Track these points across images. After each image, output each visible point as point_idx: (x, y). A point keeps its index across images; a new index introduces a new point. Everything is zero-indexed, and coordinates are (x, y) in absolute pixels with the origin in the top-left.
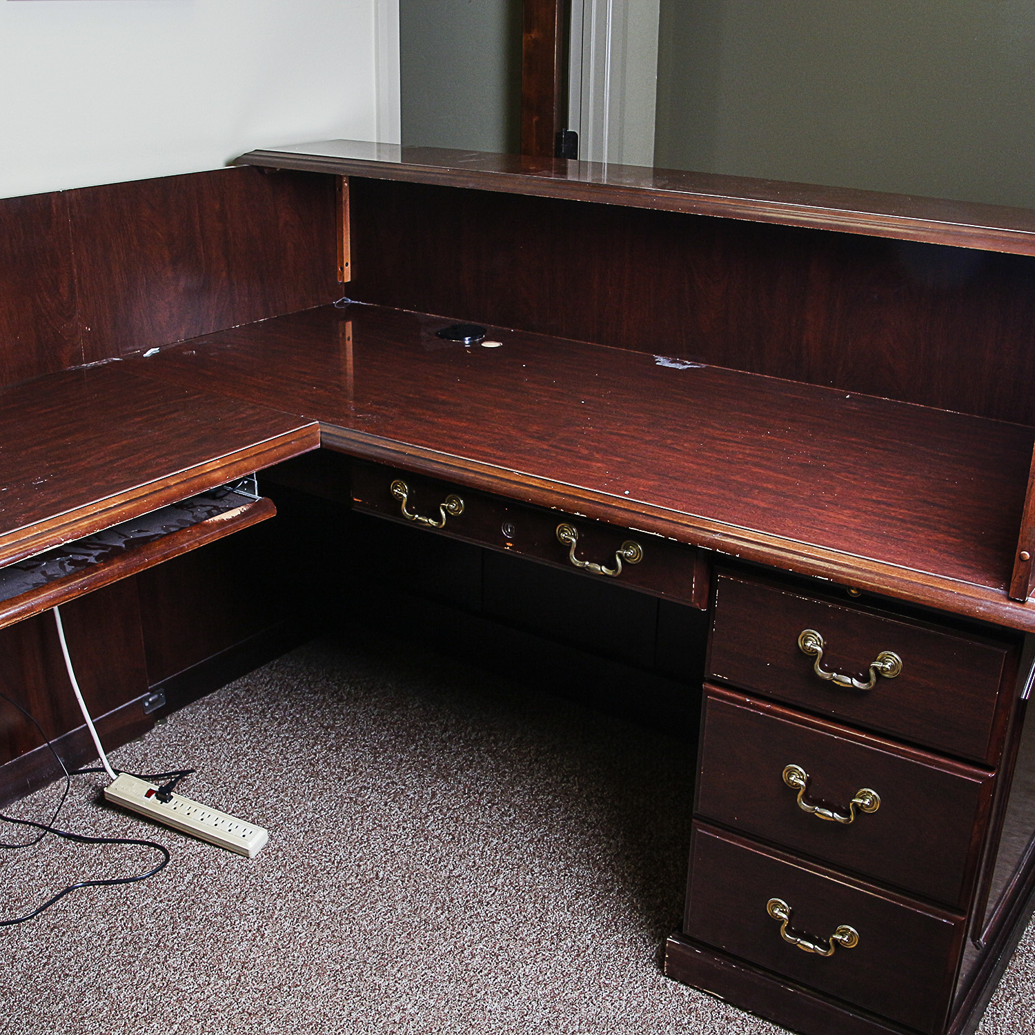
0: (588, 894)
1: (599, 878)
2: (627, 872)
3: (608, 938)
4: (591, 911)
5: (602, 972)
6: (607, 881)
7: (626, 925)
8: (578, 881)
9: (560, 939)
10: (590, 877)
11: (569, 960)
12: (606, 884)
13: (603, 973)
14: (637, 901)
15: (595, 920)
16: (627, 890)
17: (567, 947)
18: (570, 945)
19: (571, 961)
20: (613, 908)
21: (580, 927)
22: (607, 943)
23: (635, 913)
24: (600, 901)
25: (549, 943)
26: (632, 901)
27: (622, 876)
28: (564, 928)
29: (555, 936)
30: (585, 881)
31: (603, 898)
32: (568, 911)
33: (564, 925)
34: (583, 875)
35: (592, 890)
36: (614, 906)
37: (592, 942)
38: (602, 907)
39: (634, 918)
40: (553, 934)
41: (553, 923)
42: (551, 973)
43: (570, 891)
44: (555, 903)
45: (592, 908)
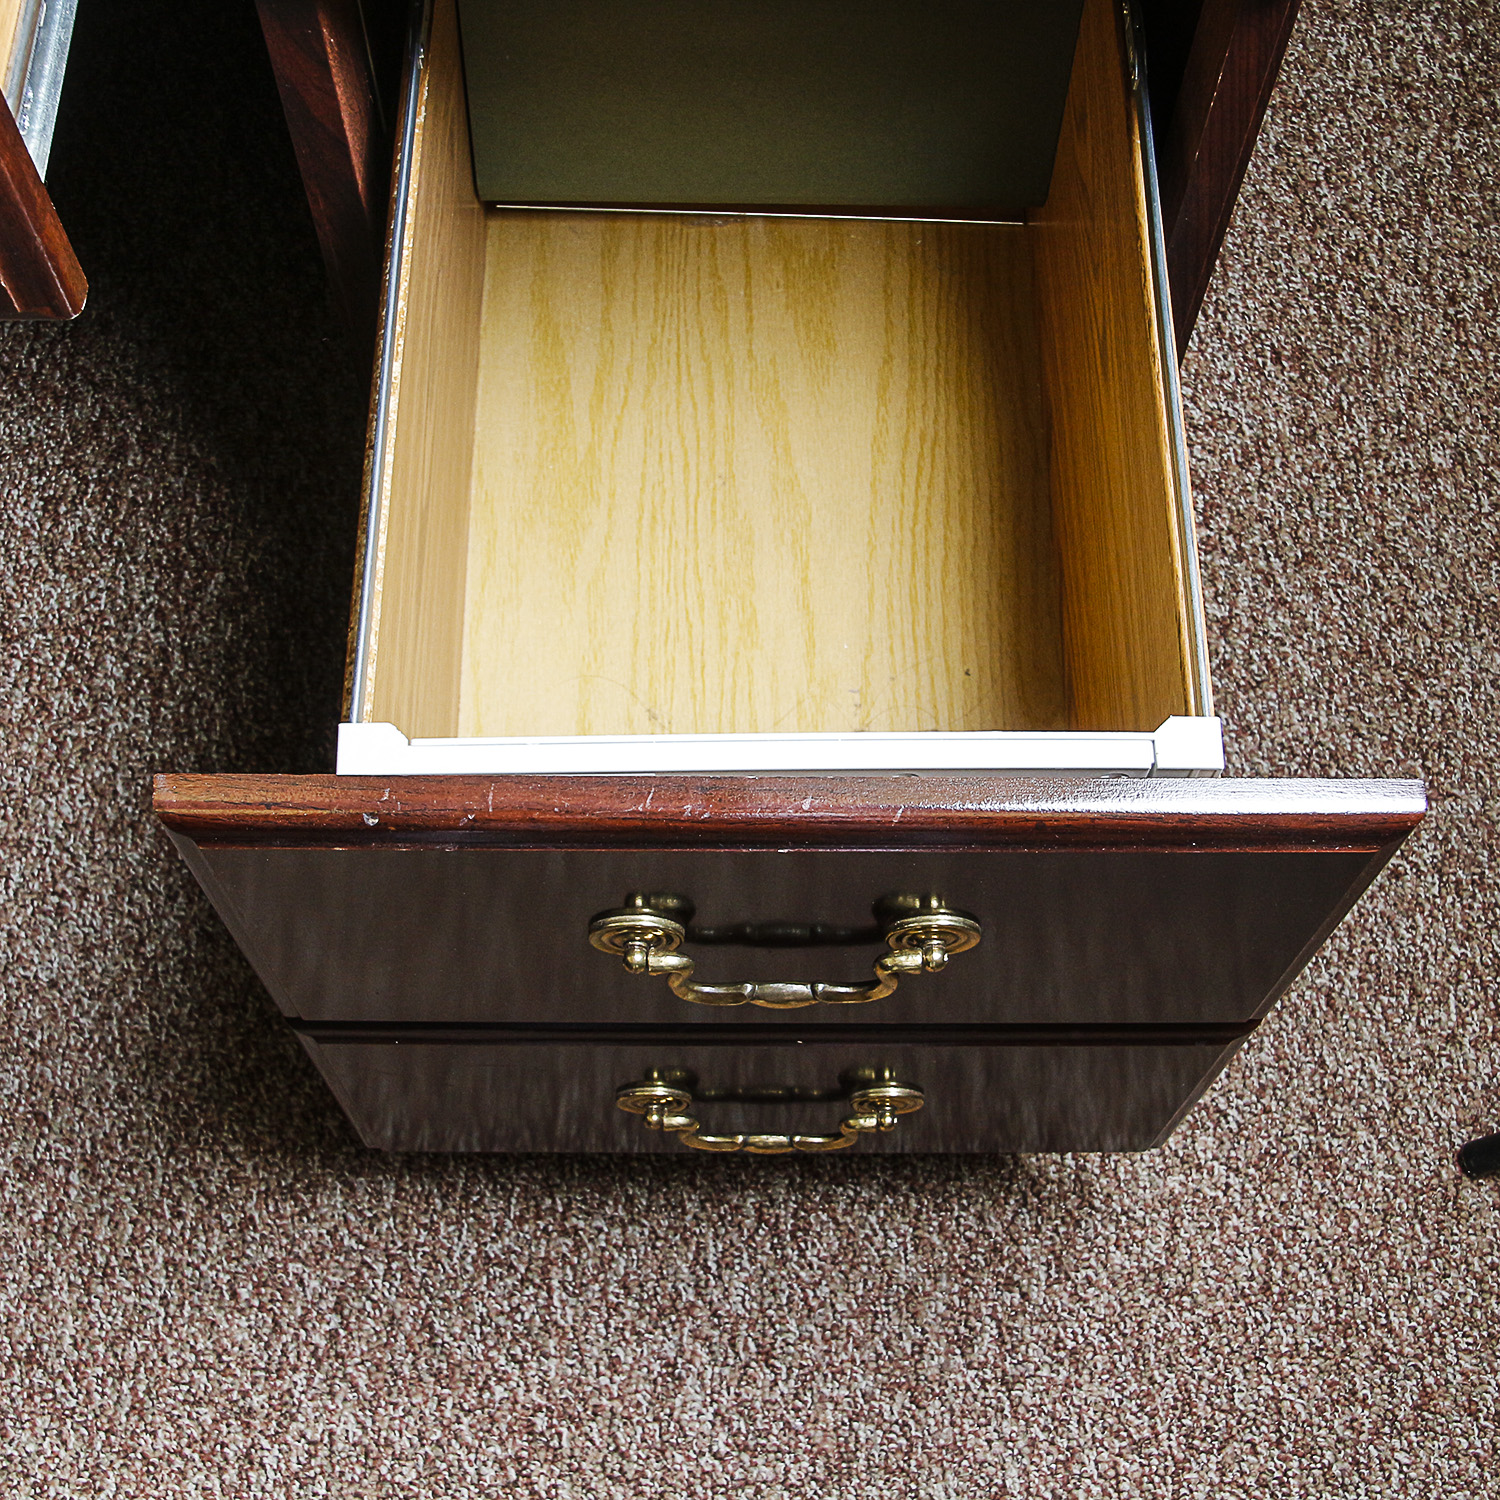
0: (73, 489)
1: (72, 428)
2: (128, 372)
3: (196, 600)
4: (110, 539)
5: (240, 710)
6: (97, 427)
7: (215, 536)
8: (25, 462)
9: (88, 668)
10: (49, 437)
11: (145, 719)
12: (99, 438)
13: (245, 710)
14: (200, 447)
15: (134, 561)
16: (157, 428)
17: (117, 680)
18: (119, 673)
19: (152, 720)
20: (156, 501)
21: (113, 602)
22: (202, 618)
23: (218, 490)
24: (115, 496)
25: (68, 697)
26: (191, 457)
27: (126, 392)
28: (78, 631)
29: (71, 668)
30: (42, 454)
31: (116, 486)
32: (57, 570)
33: (72, 621)
34: (30, 439)
35: (76, 474)
36: (156, 494)
37: (167, 635)
38: (129, 515)
39: (224, 505)
40: (62, 664)
41: (43, 631)
42: (127, 786)
43: (26, 504)
44: (11, 565)
45: (108, 532)
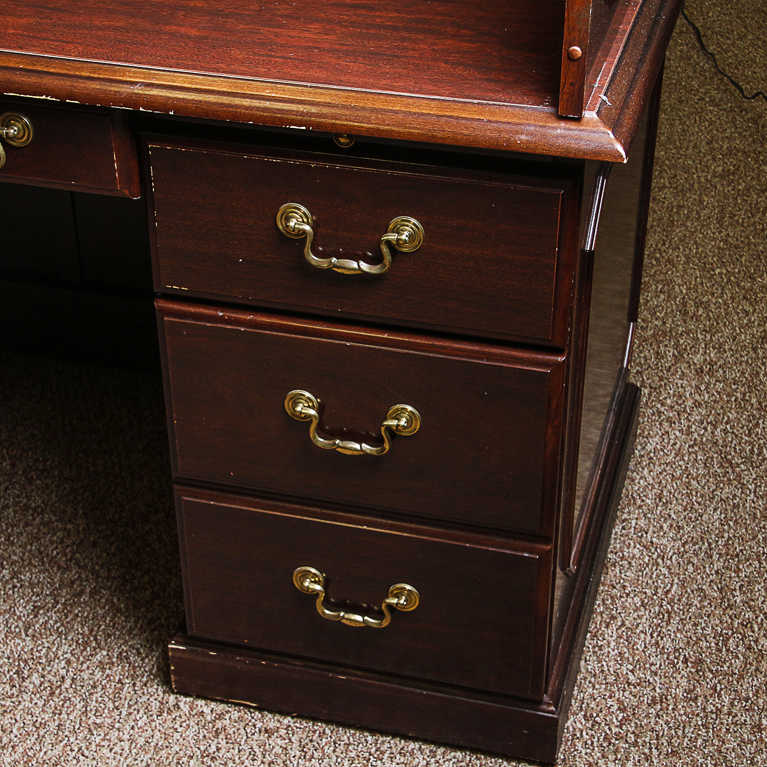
0: (50, 605)
1: (61, 581)
2: (97, 564)
3: (88, 660)
4: (58, 628)
5: (88, 709)
6: (73, 582)
7: (109, 636)
8: (32, 591)
9: (23, 678)
10: (48, 582)
11: (41, 703)
12: (71, 587)
13: (91, 710)
14: (118, 600)
15: (66, 639)
16: (102, 588)
17: (35, 686)
18: (37, 683)
19: (44, 705)
20: (87, 617)
21: (48, 654)
22: (88, 668)
23: (119, 618)
24: (69, 611)
25: (8, 687)
26: (112, 602)
27: (93, 571)
28: (26, 661)
29: (15, 676)
30: (42, 589)
31: (72, 607)
32: (27, 635)
33: (25, 657)
34: (39, 582)
35: (54, 599)
36: (89, 614)
37: (68, 671)
38: (72, 620)
39: (119, 624)
40: (11, 673)
41: (9, 658)
42: (19, 729)
43: (25, 607)
44: (6, 629)
45: (58, 625)
